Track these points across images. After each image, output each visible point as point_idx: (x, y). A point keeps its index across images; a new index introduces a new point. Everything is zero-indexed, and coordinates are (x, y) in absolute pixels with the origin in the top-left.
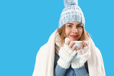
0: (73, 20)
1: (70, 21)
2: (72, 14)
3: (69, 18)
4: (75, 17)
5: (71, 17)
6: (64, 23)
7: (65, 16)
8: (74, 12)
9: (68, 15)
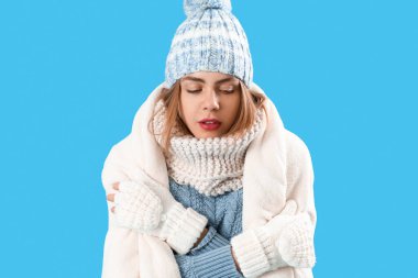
0: (202, 68)
1: (193, 70)
2: (198, 48)
3: (192, 58)
4: (208, 55)
5: (197, 56)
6: (176, 77)
7: (180, 52)
8: (208, 40)
9: (187, 49)
